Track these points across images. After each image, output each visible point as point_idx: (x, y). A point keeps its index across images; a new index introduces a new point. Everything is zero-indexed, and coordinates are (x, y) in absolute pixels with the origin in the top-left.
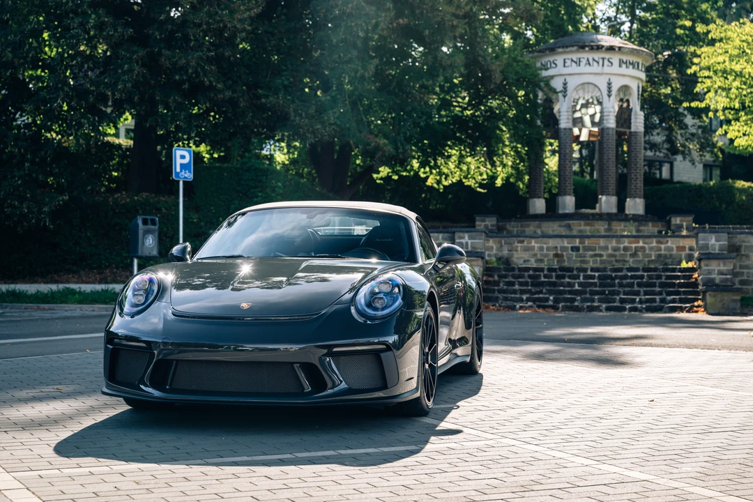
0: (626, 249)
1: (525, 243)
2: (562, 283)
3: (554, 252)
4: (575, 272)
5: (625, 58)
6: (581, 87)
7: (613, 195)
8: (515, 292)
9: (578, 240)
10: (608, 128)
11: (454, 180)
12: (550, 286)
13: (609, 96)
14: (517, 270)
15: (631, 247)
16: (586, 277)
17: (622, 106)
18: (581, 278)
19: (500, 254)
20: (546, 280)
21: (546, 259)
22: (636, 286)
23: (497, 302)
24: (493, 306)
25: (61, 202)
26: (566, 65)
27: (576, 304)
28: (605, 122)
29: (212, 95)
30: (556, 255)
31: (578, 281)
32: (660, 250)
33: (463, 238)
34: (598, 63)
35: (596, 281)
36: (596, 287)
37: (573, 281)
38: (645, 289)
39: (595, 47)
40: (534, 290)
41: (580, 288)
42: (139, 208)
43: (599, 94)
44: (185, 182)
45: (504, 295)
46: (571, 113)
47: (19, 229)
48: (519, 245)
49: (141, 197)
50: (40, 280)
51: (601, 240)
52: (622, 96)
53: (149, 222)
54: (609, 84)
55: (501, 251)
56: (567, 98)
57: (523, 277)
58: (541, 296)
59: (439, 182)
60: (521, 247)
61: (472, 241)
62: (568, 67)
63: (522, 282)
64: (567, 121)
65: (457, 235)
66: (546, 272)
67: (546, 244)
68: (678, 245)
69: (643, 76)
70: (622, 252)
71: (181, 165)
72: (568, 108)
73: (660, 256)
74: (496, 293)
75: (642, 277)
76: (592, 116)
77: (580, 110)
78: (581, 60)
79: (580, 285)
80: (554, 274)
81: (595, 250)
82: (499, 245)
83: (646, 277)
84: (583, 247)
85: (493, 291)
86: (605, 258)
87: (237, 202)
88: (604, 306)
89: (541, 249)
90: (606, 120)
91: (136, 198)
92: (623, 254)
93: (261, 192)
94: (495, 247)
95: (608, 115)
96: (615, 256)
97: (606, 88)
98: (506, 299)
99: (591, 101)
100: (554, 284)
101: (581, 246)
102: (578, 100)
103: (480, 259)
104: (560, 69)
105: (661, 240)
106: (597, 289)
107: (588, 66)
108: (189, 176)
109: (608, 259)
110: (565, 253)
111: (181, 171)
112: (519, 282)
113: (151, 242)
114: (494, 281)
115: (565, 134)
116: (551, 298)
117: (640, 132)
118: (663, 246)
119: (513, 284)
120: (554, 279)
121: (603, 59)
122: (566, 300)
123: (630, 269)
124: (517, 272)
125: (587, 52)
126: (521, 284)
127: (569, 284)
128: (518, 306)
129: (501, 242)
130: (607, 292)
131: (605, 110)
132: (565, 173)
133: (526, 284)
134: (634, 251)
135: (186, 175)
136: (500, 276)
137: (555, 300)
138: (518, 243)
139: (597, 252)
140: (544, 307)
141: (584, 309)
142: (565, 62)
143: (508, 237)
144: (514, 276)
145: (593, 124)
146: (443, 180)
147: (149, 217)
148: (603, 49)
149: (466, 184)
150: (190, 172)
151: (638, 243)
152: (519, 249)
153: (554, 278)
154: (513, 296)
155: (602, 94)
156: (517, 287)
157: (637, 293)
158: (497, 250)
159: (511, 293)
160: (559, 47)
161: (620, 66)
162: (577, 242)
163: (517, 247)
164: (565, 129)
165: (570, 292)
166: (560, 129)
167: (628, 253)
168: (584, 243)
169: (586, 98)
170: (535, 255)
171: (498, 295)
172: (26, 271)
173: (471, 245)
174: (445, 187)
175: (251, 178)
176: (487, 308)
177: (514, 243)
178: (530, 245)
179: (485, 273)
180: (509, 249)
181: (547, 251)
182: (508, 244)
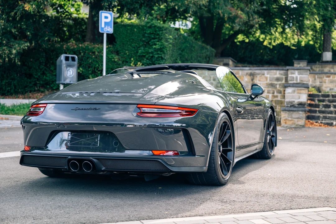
1: (331, 77)
11: (279, 42)
14: (331, 96)
19: (314, 85)
23: (319, 119)
24: (316, 122)
25: (26, 47)
33: (294, 73)
42: (81, 52)
44: (108, 35)
45: (324, 115)
48: (327, 79)
49: (84, 45)
50: (21, 96)
53: (70, 59)
55: (315, 83)
59: (270, 44)
60: (328, 80)
61: (301, 76)
65: (289, 72)
71: (105, 23)
74: (318, 113)
82: (314, 79)
85: (315, 112)
87: (142, 48)
91: (80, 45)
93: (158, 41)
98: (325, 118)
103: (307, 89)
108: (110, 30)
111: (105, 27)
112: (333, 105)
113: (71, 73)
114: (316, 104)
119: (329, 106)
124: (331, 98)
126: (335, 107)
128: (335, 123)
129: (315, 76)
135: (108, 30)
136: (319, 101)
138: (326, 77)
143: (320, 74)
144: (329, 101)
146: (273, 42)
147: (70, 56)
149: (285, 45)
150: (111, 27)
152: (327, 81)
154: (330, 115)
156: (332, 109)
158: (313, 82)
159: (328, 113)
163: (326, 80)
171: (319, 115)
172: (12, 91)
173: (300, 79)
174: (273, 46)
175: (152, 32)
176: (312, 124)
177: (324, 77)
178: (334, 79)
179: (309, 98)
180: (321, 81)
182: (320, 78)
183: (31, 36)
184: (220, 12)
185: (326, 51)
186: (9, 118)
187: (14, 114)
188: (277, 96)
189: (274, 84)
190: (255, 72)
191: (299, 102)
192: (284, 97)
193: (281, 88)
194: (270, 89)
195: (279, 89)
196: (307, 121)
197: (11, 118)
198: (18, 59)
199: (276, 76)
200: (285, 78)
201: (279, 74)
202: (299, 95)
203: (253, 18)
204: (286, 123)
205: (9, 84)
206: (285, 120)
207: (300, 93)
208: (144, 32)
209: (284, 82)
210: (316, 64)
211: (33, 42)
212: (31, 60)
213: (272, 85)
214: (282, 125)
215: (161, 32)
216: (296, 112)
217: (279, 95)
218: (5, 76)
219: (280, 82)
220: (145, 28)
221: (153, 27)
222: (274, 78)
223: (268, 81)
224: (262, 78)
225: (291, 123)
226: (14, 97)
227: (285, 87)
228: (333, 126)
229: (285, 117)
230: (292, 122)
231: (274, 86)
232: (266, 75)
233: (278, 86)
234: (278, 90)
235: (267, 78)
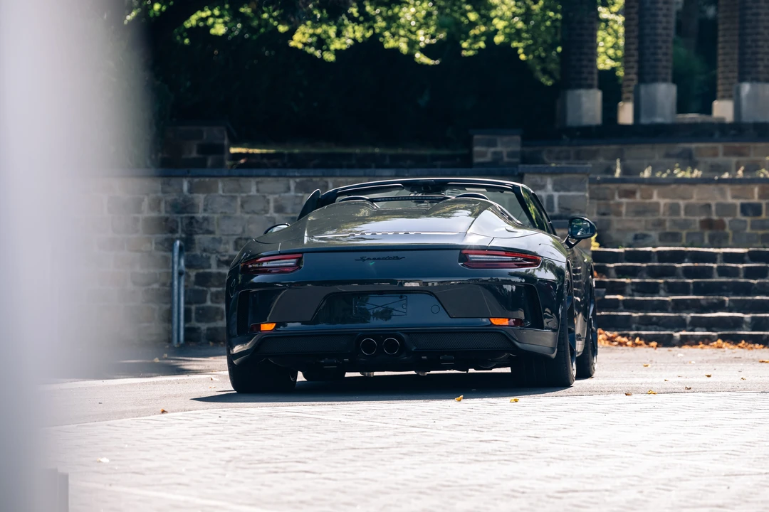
1: (638, 195)
3: (703, 218)
8: (662, 306)
9: (756, 190)
12: (737, 292)
14: (655, 258)
20: (724, 279)
21: (684, 233)
23: (629, 327)
24: (622, 336)
30: (710, 224)
33: (543, 187)
40: (704, 301)
45: (641, 314)
48: (624, 200)
57: (673, 272)
58: (721, 314)
60: (628, 205)
61: (562, 193)
63: (673, 284)
66: (720, 261)
67: (683, 198)
74: (622, 307)
80: (740, 266)
84: (768, 205)
85: (615, 305)
89: (674, 209)
98: (646, 322)
100: (746, 289)
110: (727, 220)
112: (665, 284)
114: (612, 284)
116: (747, 318)
119: (654, 289)
120: (742, 278)
124: (656, 263)
126: (671, 289)
128: (677, 336)
133: (684, 289)
136: (621, 272)
137: (758, 325)
138: (621, 196)
140: (735, 340)
144: (652, 273)
152: (624, 209)
153: (742, 275)
154: (660, 314)
156: (663, 295)
159: (655, 310)
162: (755, 195)
163: (619, 205)
170: (660, 223)
171: (628, 313)
173: (559, 204)
177: (613, 198)
178: (647, 201)
180: (603, 210)
181: (686, 213)
182: (599, 199)
185: (578, 87)
228: (673, 346)
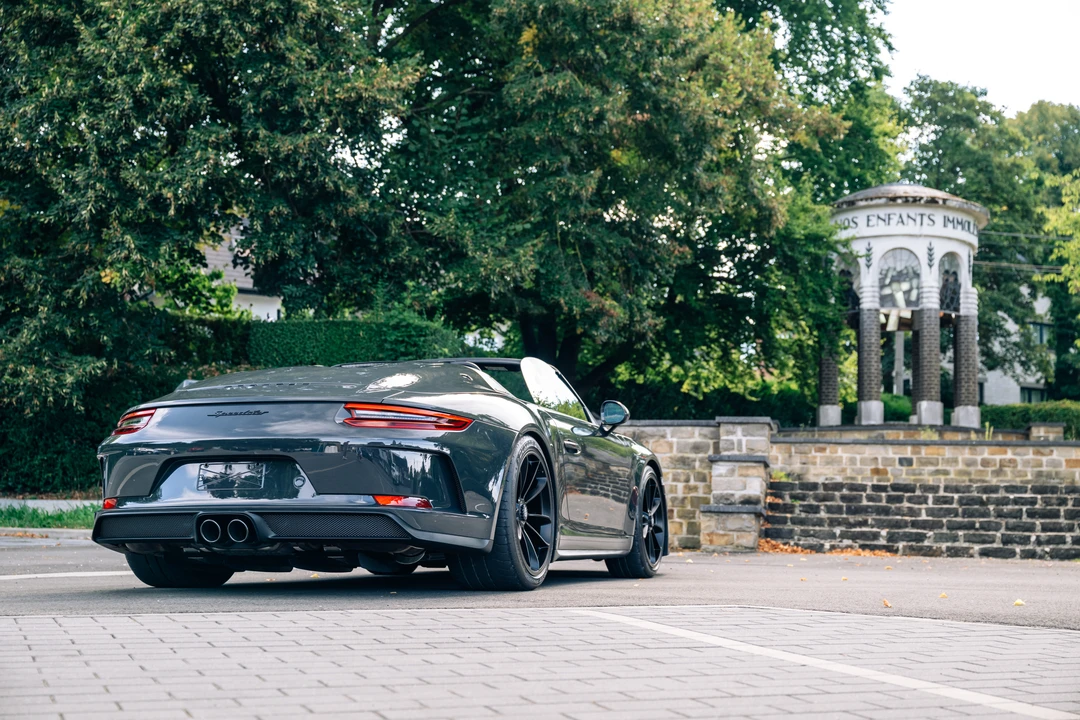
0: (985, 463)
1: (828, 451)
2: (899, 509)
3: (873, 467)
4: (918, 493)
5: (951, 215)
6: (890, 253)
7: (937, 400)
8: (820, 522)
9: (909, 448)
10: (930, 310)
11: (716, 386)
12: (878, 513)
13: (930, 266)
14: (822, 488)
15: (995, 460)
16: (937, 500)
17: (947, 280)
18: (930, 501)
19: (789, 469)
20: (871, 504)
21: (860, 477)
22: (1025, 516)
23: (792, 538)
24: (785, 544)
25: (99, 371)
26: (871, 223)
27: (926, 543)
28: (925, 300)
29: (340, 209)
30: (876, 471)
31: (924, 506)
32: (1041, 465)
33: (733, 433)
34: (915, 220)
35: (955, 506)
36: (956, 515)
37: (917, 506)
38: (1043, 521)
39: (911, 199)
40: (852, 519)
41: (930, 518)
43: (914, 264)
45: (802, 528)
46: (877, 289)
47: (28, 411)
48: (818, 454)
50: (77, 494)
51: (947, 448)
52: (947, 267)
54: (930, 250)
55: (790, 464)
56: (871, 268)
57: (832, 498)
58: (864, 529)
59: (696, 388)
60: (821, 458)
61: (749, 438)
62: (873, 226)
63: (831, 506)
64: (871, 299)
65: (723, 429)
66: (869, 491)
67: (859, 454)
68: (1068, 458)
69: (975, 241)
70: (980, 467)
72: (874, 282)
73: (1039, 474)
74: (789, 523)
75: (1033, 502)
76: (907, 293)
77: (890, 284)
78: (891, 216)
79: (930, 512)
80: (883, 494)
81: (937, 464)
82: (787, 455)
83: (1039, 502)
84: (918, 458)
85: (784, 521)
86: (952, 476)
88: (977, 547)
89: (852, 461)
90: (927, 298)
92: (980, 471)
94: (780, 458)
95: (930, 292)
96: (969, 474)
97: (926, 256)
98: (806, 534)
99: (905, 272)
100: (886, 511)
101: (914, 457)
102: (888, 271)
103: (762, 465)
104: (862, 230)
105: (1042, 450)
106: (959, 519)
107: (900, 224)
109: (959, 478)
110: (889, 469)
112: (826, 506)
114: (785, 505)
115: (869, 318)
116: (884, 532)
117: (973, 317)
118: (1044, 459)
119: (816, 510)
120: (884, 503)
121: (922, 215)
122: (908, 537)
123: (1010, 489)
124: (821, 491)
125: (899, 205)
126: (829, 510)
127: (912, 512)
128: (827, 546)
129: (790, 450)
130: (977, 525)
131: (924, 284)
132: (869, 369)
133: (838, 510)
134: (998, 465)
136: (794, 497)
137: (891, 538)
138: (816, 451)
139: (940, 467)
140: (873, 548)
141: (942, 552)
142: (868, 220)
143: (800, 443)
144: (817, 498)
145: (908, 303)
146: (703, 385)
148: (922, 202)
149: (732, 391)
151: (1005, 453)
152: (818, 460)
153: (884, 501)
154: (817, 528)
155: (919, 263)
156: (823, 514)
157: (1031, 528)
158: (784, 461)
159: (814, 525)
160: (861, 200)
161: (945, 226)
162: (908, 452)
163: (815, 457)
164: (869, 310)
165: (914, 524)
166: (863, 310)
167: (990, 469)
168: (919, 453)
169: (899, 269)
170: (843, 470)
171: (792, 527)
172: (57, 481)
173: (747, 446)
174: (704, 394)
175: (400, 339)
176: (775, 547)
177: (810, 452)
178: (834, 455)
179: (769, 491)
180: (803, 461)
181: (861, 464)
182: (801, 453)
183: (110, 344)
184: (562, 301)
185: (827, 404)
186: (50, 535)
187: (62, 527)
188: (695, 489)
189: (688, 458)
190: (643, 432)
191: (743, 496)
192: (709, 489)
193: (704, 468)
194: (679, 471)
195: (700, 470)
196: (763, 541)
197: (55, 535)
198: (77, 399)
199: (692, 441)
200: (715, 443)
201: (700, 434)
202: (744, 479)
203: (642, 316)
204: (711, 542)
205: (51, 465)
206: (708, 535)
207: (747, 476)
208: (383, 338)
209: (711, 452)
210: (799, 431)
211: (115, 361)
212: (108, 406)
213: (684, 462)
214: (703, 547)
215: (422, 339)
216: (735, 516)
217: (701, 485)
218: (41, 444)
219: (701, 455)
220: (385, 329)
221: (403, 326)
222: (687, 444)
223: (675, 453)
224: (661, 445)
225: (723, 541)
226: (61, 495)
227: (712, 461)
228: (825, 552)
229: (709, 526)
230: (726, 538)
231: (689, 465)
232: (669, 438)
233: (697, 464)
234: (699, 473)
235: (671, 445)
